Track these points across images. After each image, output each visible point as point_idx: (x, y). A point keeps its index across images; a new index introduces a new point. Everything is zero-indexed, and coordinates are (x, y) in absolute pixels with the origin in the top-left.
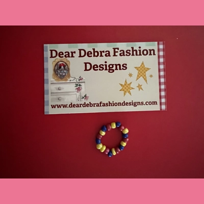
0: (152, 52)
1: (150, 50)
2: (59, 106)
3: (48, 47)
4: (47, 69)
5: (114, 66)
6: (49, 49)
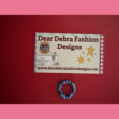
0: (97, 40)
1: (96, 39)
2: (42, 68)
4: (37, 47)
5: (75, 47)
6: (38, 35)
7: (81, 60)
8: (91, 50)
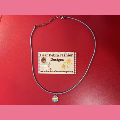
1: (72, 55)
4: (39, 60)
5: (60, 60)
6: (40, 54)
7: (64, 67)
8: (69, 61)
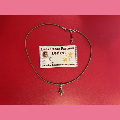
0: (73, 48)
2: (44, 66)
3: (41, 47)
4: (41, 54)
8: (70, 54)
